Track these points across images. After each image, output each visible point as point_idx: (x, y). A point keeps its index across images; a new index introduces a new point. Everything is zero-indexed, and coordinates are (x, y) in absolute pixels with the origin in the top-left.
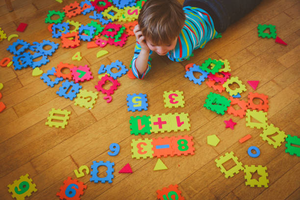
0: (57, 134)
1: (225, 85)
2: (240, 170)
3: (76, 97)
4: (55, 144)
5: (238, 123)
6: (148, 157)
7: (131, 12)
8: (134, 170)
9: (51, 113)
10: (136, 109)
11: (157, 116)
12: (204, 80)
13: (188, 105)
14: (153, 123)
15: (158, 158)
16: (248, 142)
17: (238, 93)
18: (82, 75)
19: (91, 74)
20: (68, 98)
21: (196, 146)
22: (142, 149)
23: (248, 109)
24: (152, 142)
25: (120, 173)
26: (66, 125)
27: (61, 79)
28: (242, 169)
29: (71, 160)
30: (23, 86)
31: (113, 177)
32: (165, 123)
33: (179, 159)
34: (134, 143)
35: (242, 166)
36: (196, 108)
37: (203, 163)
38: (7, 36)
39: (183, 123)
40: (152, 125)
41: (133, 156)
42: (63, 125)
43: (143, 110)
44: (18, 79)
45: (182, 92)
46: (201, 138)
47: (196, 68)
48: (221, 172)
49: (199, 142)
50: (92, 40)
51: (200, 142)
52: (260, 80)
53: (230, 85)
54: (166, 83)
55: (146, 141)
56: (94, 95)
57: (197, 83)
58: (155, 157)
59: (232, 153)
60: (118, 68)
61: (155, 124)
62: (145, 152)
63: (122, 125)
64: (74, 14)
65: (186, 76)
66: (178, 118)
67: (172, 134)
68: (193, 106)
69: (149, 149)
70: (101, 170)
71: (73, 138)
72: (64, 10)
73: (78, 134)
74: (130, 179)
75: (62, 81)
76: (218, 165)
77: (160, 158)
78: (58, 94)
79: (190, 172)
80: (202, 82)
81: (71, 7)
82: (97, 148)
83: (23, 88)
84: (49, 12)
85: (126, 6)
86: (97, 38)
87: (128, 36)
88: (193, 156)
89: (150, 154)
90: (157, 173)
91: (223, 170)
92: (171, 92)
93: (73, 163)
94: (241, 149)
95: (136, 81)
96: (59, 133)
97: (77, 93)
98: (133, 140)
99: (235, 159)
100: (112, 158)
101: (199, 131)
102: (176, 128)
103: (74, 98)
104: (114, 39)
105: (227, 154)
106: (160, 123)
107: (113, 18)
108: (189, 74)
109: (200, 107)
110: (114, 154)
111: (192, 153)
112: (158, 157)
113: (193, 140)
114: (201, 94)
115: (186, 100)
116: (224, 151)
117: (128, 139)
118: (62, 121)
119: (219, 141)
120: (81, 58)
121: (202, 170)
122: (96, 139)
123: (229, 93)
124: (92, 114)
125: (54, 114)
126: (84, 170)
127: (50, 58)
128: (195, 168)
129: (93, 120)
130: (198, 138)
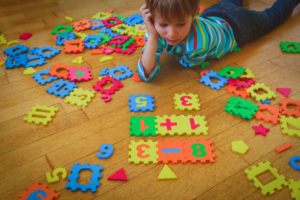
0: (35, 131)
1: (250, 90)
2: (283, 186)
3: (69, 95)
4: (30, 141)
5: (271, 129)
6: (151, 163)
7: (142, 28)
8: (129, 177)
9: (34, 108)
10: (139, 109)
11: (166, 117)
12: (223, 85)
13: (204, 108)
14: (159, 124)
15: (164, 164)
16: (288, 151)
17: (267, 99)
18: (79, 75)
19: (91, 76)
20: (59, 95)
21: (217, 153)
22: (144, 152)
23: (282, 115)
24: (157, 145)
25: (109, 179)
26: (48, 122)
27: (55, 78)
28: (286, 184)
29: (45, 161)
30: (9, 83)
31: (98, 185)
32: (175, 124)
33: (194, 166)
34: (134, 145)
35: (285, 180)
36: (214, 112)
37: (227, 174)
38: (8, 41)
39: (198, 125)
40: (158, 126)
41: (130, 160)
42: (45, 122)
43: (148, 110)
44: (6, 77)
45: (197, 96)
46: (222, 144)
47: (213, 74)
48: (254, 187)
49: (220, 149)
50: (97, 47)
51: (222, 149)
52: (292, 88)
53: (255, 91)
54: (177, 87)
55: (150, 142)
56: (91, 93)
57: (215, 88)
58: (161, 162)
59: (268, 163)
60: (122, 71)
61: (162, 125)
62: (147, 156)
63: (121, 125)
64: (83, 28)
65: (201, 81)
66: (192, 121)
67: (184, 137)
68: (211, 110)
69: (152, 153)
70: (84, 175)
71: (54, 136)
72: (73, 25)
73: (62, 132)
74: (122, 189)
75: (56, 80)
76: (250, 177)
77: (167, 164)
78: (47, 92)
79: (210, 184)
80: (220, 87)
81: (81, 23)
82: (84, 149)
83: (9, 85)
84: (57, 26)
85: (137, 24)
86: (103, 46)
87: (137, 47)
88: (213, 165)
89: (154, 158)
90: (163, 182)
91: (257, 184)
92: (184, 95)
93: (48, 164)
94: (280, 160)
95: (142, 84)
96: (37, 130)
97: (70, 92)
98: (133, 142)
99: (274, 171)
100: (101, 162)
101: (220, 136)
102: (189, 131)
103: (65, 96)
104: (122, 47)
105: (261, 164)
106: (169, 124)
107: (122, 32)
108: (206, 79)
109: (219, 111)
110: (105, 156)
111: (212, 160)
112: (164, 162)
113: (212, 146)
114: (220, 99)
115: (202, 103)
116: (257, 161)
117: (126, 140)
118: (45, 117)
119: (248, 148)
120: (82, 61)
121: (226, 183)
122: (85, 138)
123: (255, 98)
124: (84, 113)
125: (37, 110)
126: (60, 174)
127: (48, 61)
128: (216, 180)
129: (84, 118)
130: (219, 144)
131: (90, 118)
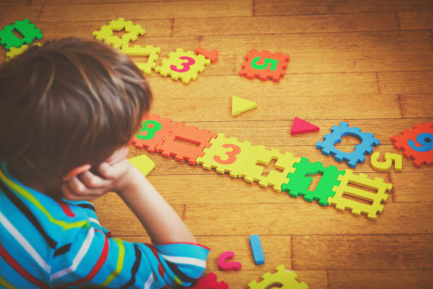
131: (289, 237)
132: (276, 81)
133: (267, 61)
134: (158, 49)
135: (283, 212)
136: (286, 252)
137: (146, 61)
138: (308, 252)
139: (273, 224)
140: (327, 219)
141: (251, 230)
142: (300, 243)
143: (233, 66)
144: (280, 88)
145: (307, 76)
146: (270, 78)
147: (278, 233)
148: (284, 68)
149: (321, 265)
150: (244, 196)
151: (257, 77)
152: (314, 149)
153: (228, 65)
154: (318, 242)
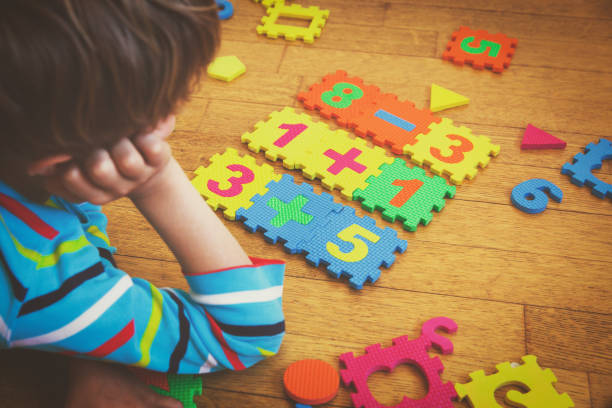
22: (452, 147)
24: (412, 144)
32: (330, 153)
34: (462, 171)
36: (195, 142)
40: (372, 171)
41: (496, 148)
49: (298, 84)
51: (295, 82)
61: (360, 169)
62: (453, 138)
63: (449, 238)
66: (283, 142)
68: (198, 147)
69: (438, 136)
79: (386, 58)
89: (443, 127)
106: (344, 161)
109: (183, 137)
124: (526, 340)
130: (287, 91)
131: (521, 308)
132: (497, 72)
133: (485, 44)
134: (326, 12)
135: (510, 265)
136: (516, 332)
137: (308, 26)
138: (554, 336)
139: (492, 281)
140: (584, 286)
141: (456, 287)
142: (540, 320)
143: (433, 45)
144: (503, 83)
145: (543, 70)
146: (489, 68)
147: (501, 298)
148: (510, 56)
149: (577, 362)
150: (447, 233)
151: (470, 63)
152: (557, 174)
153: (425, 44)
154: (571, 322)
